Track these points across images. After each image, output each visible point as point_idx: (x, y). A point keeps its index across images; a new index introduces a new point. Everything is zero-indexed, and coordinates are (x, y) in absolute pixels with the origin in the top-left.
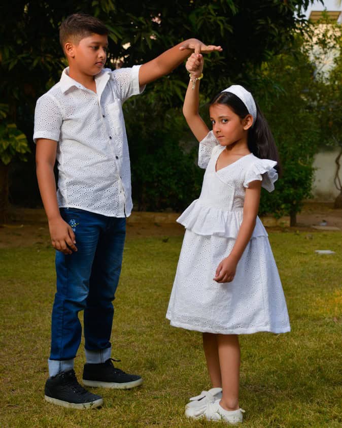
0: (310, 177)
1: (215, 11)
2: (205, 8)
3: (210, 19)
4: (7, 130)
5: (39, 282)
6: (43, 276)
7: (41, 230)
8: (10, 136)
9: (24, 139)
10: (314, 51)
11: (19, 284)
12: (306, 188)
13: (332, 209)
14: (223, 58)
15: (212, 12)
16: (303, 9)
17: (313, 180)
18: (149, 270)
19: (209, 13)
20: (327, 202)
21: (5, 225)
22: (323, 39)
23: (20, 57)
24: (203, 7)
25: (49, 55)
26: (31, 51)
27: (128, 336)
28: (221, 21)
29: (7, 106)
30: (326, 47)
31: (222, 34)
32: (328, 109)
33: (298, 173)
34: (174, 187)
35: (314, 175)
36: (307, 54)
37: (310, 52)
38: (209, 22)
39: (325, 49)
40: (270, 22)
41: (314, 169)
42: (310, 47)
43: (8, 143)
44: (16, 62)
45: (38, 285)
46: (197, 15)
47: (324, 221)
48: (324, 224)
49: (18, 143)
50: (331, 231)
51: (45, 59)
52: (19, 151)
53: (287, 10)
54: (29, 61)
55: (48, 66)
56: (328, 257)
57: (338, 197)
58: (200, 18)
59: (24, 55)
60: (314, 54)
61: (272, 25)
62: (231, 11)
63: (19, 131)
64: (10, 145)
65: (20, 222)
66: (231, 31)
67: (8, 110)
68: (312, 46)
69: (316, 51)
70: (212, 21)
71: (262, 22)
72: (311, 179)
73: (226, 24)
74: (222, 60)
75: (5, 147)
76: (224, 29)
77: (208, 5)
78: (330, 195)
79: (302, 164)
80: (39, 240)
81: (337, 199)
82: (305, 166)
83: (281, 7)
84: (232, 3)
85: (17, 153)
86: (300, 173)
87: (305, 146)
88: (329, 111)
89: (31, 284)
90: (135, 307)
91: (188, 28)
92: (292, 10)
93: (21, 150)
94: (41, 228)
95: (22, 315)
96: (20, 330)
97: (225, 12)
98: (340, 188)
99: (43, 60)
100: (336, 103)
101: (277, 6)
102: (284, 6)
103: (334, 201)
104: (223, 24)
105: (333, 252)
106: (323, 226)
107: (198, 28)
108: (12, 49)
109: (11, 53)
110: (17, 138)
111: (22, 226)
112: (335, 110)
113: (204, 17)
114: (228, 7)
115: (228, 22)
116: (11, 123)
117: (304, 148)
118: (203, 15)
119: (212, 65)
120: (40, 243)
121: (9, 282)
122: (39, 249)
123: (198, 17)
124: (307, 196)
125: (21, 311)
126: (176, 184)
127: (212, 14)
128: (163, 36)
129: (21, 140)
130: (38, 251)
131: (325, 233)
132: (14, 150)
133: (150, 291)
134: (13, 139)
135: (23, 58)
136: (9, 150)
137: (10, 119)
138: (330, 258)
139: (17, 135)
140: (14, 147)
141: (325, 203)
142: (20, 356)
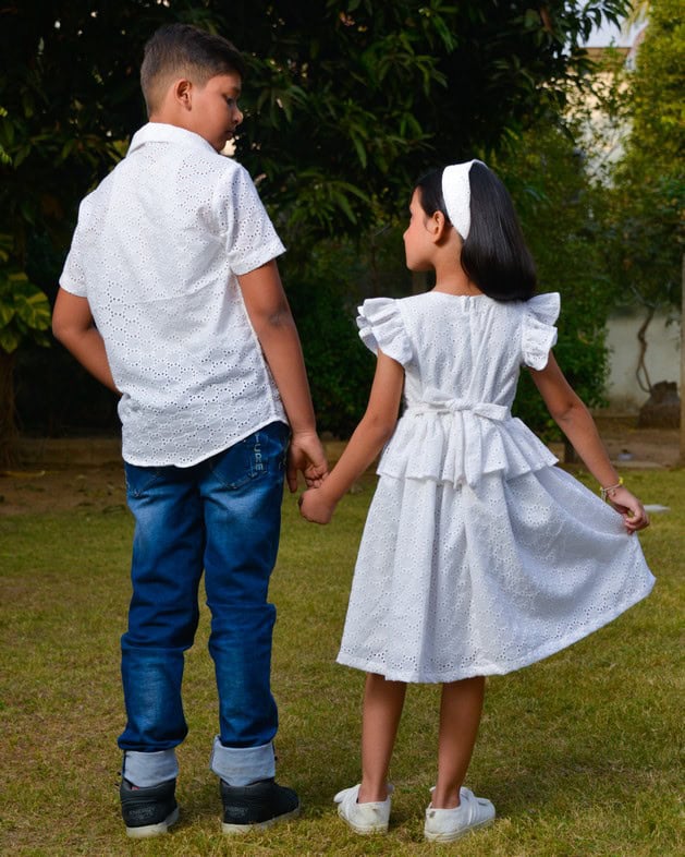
0: (602, 366)
1: (413, 45)
2: (393, 40)
3: (404, 60)
4: (9, 285)
5: (105, 578)
6: (111, 566)
7: (82, 480)
8: (17, 297)
9: (43, 303)
10: (592, 122)
11: (68, 583)
12: (594, 388)
13: (636, 428)
14: (428, 136)
15: (407, 46)
16: (579, 39)
17: (606, 371)
18: (315, 549)
19: (401, 49)
20: (622, 415)
21: (9, 473)
22: (611, 98)
23: (34, 140)
24: (389, 38)
25: (92, 136)
26: (57, 128)
27: (314, 674)
28: (425, 64)
29: (9, 237)
30: (616, 114)
31: (427, 89)
32: (622, 235)
33: (578, 358)
34: (337, 390)
35: (610, 361)
36: (580, 130)
37: (586, 124)
38: (401, 66)
39: (614, 119)
40: (518, 65)
41: (606, 351)
42: (586, 116)
43: (12, 311)
44: (28, 151)
45: (107, 583)
46: (378, 52)
47: (625, 452)
48: (627, 457)
49: (31, 312)
50: (647, 469)
51: (84, 145)
52: (34, 326)
53: (550, 39)
54: (53, 148)
55: (91, 158)
56: (658, 517)
57: (646, 406)
58: (385, 58)
59: (43, 137)
60: (593, 129)
61: (523, 71)
62: (443, 43)
63: (33, 287)
64: (16, 314)
65: (38, 466)
66: (444, 83)
67: (11, 247)
68: (589, 113)
69: (596, 123)
70: (407, 64)
71: (502, 65)
72: (603, 370)
73: (434, 70)
74: (426, 140)
75: (6, 319)
76: (432, 80)
77: (398, 34)
78: (630, 402)
79: (585, 341)
80: (81, 499)
81: (645, 410)
82: (592, 343)
83: (540, 35)
84: (446, 29)
85: (30, 330)
86: (583, 358)
87: (589, 306)
88: (624, 239)
89: (92, 582)
90: (311, 619)
91: (361, 80)
92: (560, 40)
93: (37, 323)
94: (81, 477)
95: (94, 640)
96: (98, 669)
97: (432, 46)
98: (647, 387)
99: (80, 146)
100: (637, 223)
101: (532, 34)
102: (545, 35)
103: (638, 414)
104: (429, 69)
105: (664, 508)
106: (626, 460)
107: (381, 78)
108: (19, 126)
109: (17, 132)
110: (31, 301)
111: (43, 473)
112: (635, 236)
113: (392, 57)
114: (438, 37)
115: (438, 67)
116: (16, 272)
117: (587, 309)
118: (388, 52)
119: (407, 151)
120: (86, 504)
121: (46, 579)
122: (88, 515)
123: (379, 57)
124: (596, 402)
125: (88, 632)
126: (341, 384)
127: (406, 52)
128: (312, 95)
129: (36, 305)
130: (88, 519)
131: (637, 473)
132: (24, 323)
133: (331, 589)
134: (21, 303)
135: (42, 142)
136: (14, 325)
137: (15, 263)
138: (662, 520)
139: (29, 294)
140: (24, 319)
141: (618, 418)
142: (112, 718)
